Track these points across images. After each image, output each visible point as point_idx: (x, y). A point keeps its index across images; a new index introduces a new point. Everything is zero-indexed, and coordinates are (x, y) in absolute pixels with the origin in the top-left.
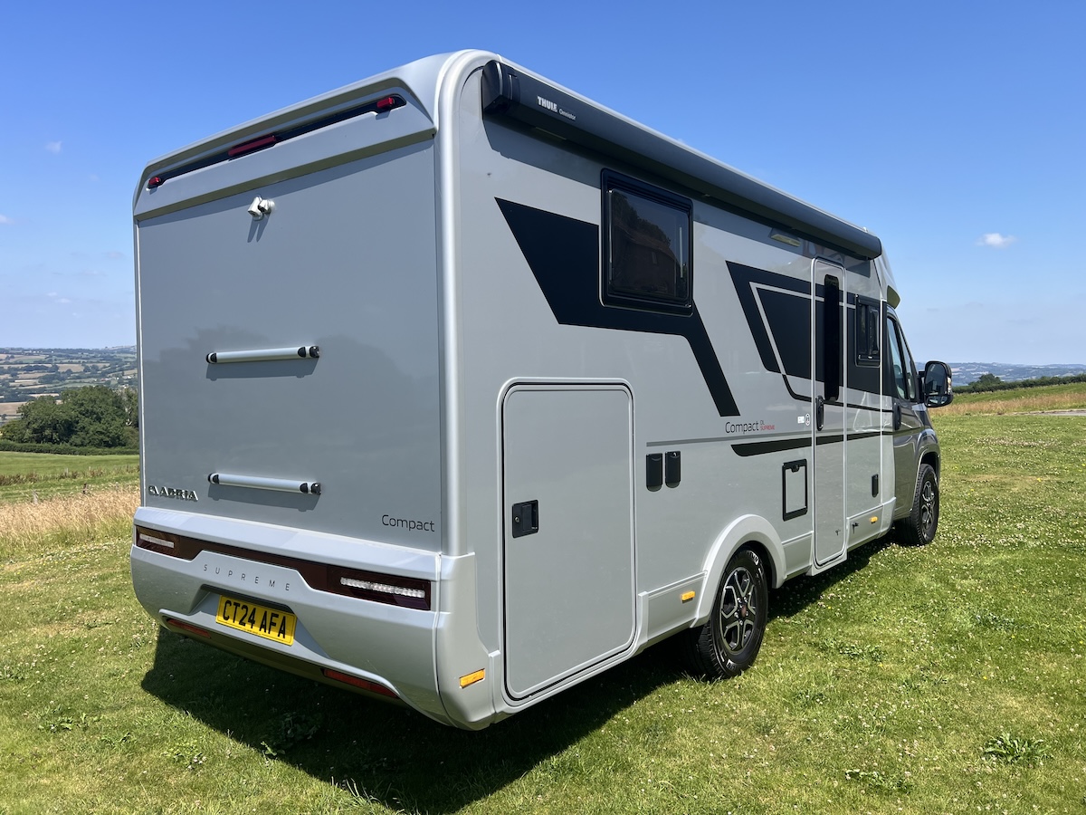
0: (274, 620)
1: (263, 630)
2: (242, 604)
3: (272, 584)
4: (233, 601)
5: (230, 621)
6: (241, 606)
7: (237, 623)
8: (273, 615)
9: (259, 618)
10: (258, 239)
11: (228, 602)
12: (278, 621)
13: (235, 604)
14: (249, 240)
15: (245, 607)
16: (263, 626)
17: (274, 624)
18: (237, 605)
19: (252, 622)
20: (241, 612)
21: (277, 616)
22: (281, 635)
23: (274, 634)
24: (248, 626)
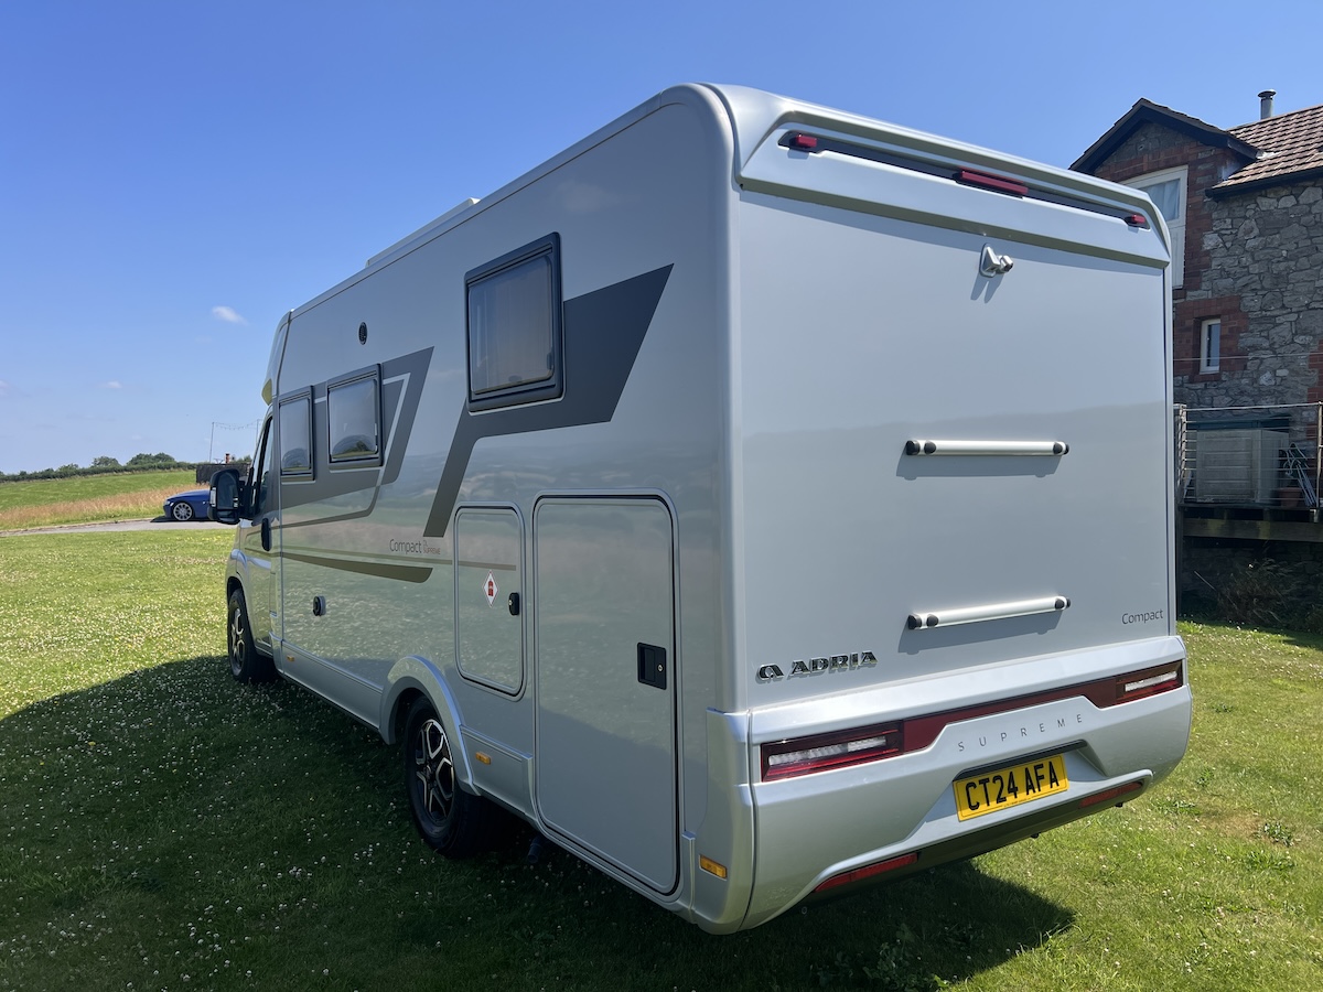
0: (1040, 772)
1: (1031, 791)
2: (991, 776)
3: (1061, 723)
4: (976, 780)
5: (983, 807)
6: (991, 780)
7: (993, 804)
8: (1036, 768)
9: (1020, 781)
10: (987, 299)
11: (969, 785)
12: (1045, 771)
13: (980, 782)
14: (975, 296)
15: (995, 779)
16: (1030, 787)
17: (1042, 777)
18: (984, 782)
19: (1014, 791)
20: (993, 788)
21: (1041, 766)
22: (1054, 784)
23: (1045, 788)
24: (1010, 799)
